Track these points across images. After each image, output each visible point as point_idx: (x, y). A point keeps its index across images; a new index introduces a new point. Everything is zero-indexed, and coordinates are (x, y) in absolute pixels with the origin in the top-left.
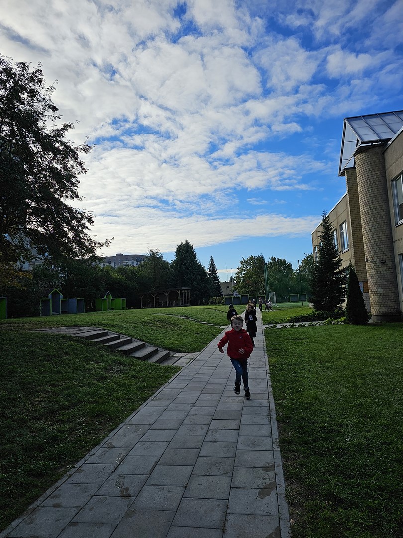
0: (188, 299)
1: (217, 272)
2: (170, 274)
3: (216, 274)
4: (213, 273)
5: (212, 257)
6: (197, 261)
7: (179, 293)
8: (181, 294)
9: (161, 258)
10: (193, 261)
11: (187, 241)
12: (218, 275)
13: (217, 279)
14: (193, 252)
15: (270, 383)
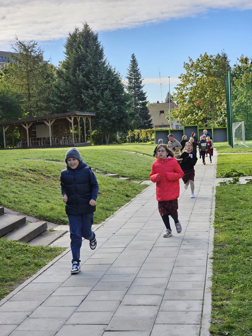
0: (88, 133)
1: (142, 85)
2: (56, 87)
3: (140, 87)
4: (135, 87)
5: (133, 57)
6: (104, 63)
7: (72, 121)
8: (76, 123)
9: (39, 58)
10: (96, 64)
11: (86, 26)
12: (144, 90)
13: (142, 96)
14: (98, 46)
15: (210, 274)
